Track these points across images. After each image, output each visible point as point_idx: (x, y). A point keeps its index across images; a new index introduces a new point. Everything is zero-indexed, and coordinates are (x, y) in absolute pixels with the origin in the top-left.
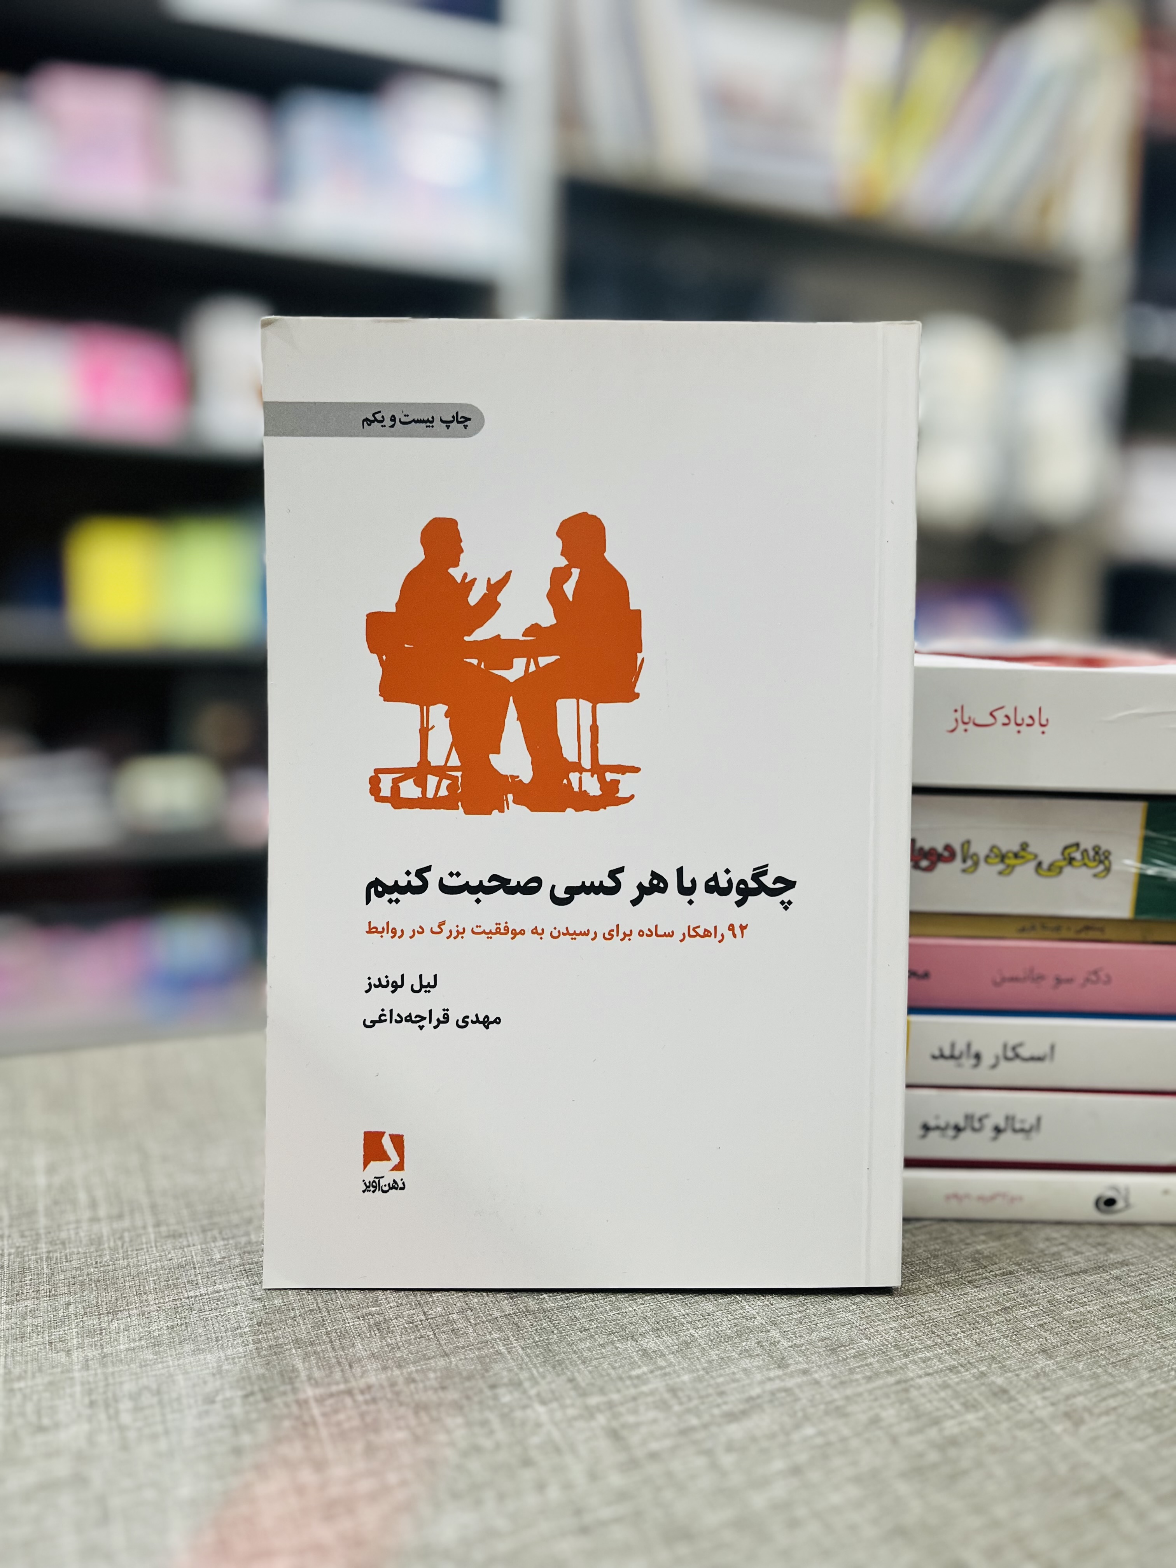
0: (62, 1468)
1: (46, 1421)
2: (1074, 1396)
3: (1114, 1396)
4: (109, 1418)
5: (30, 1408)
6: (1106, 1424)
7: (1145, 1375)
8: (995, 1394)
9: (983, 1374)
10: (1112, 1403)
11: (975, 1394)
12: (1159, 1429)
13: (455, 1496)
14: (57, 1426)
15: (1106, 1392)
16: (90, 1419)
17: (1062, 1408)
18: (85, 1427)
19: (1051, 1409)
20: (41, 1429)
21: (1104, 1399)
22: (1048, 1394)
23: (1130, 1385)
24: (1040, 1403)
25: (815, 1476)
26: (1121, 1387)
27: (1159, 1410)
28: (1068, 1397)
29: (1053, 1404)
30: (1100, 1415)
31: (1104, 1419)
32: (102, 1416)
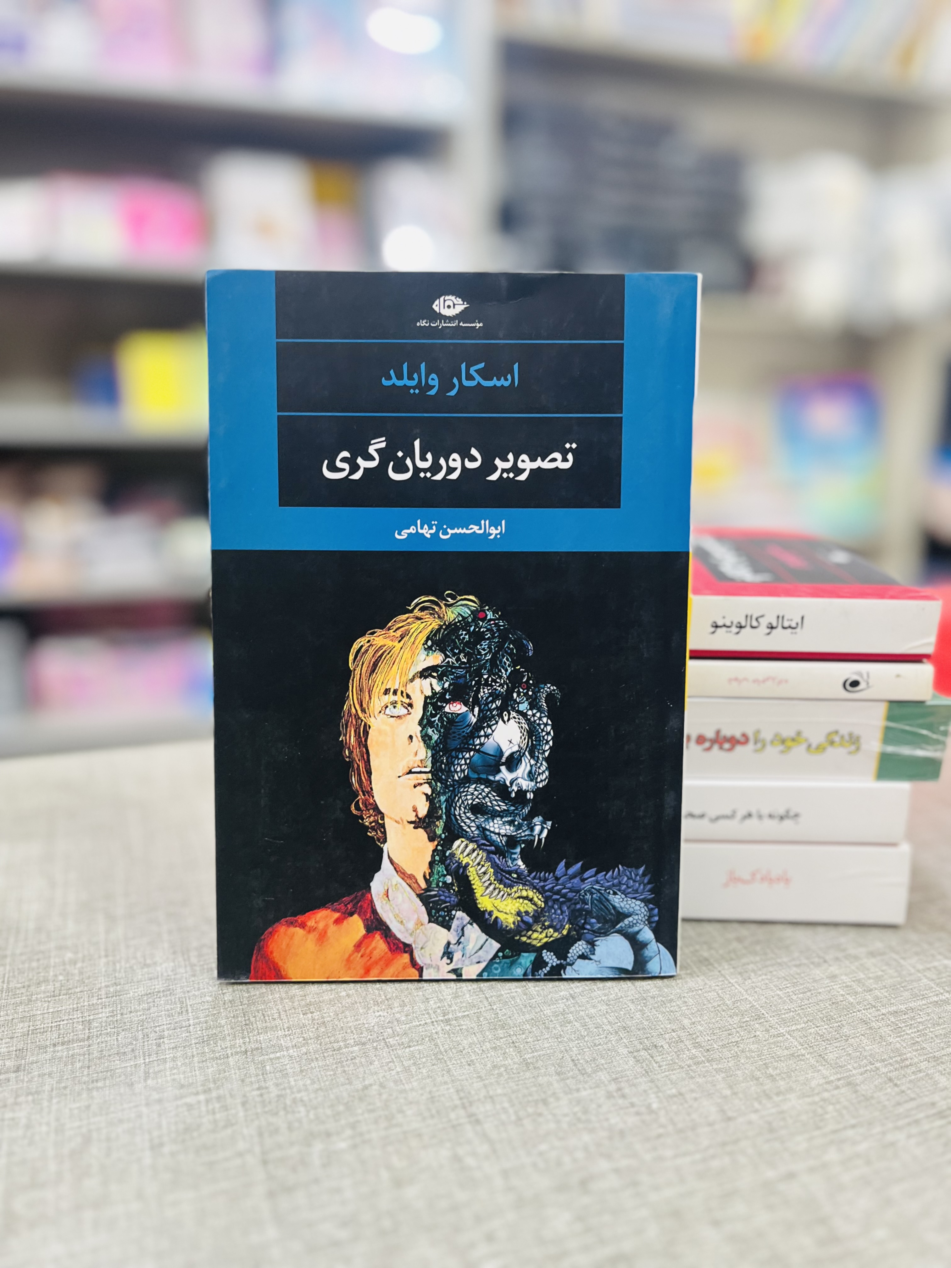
0: (159, 986)
1: (148, 961)
2: (748, 964)
3: (772, 965)
4: (185, 960)
5: (139, 954)
6: (763, 980)
7: (796, 954)
8: (700, 962)
9: (697, 951)
10: (771, 969)
11: (689, 961)
12: (794, 984)
13: (377, 1003)
14: (155, 964)
15: (768, 963)
16: (174, 961)
17: (739, 970)
18: (172, 964)
19: (732, 970)
20: (146, 965)
21: (766, 966)
22: (733, 962)
23: (785, 960)
24: (726, 967)
25: (584, 1000)
26: (779, 961)
27: (798, 974)
28: (744, 965)
29: (734, 968)
30: (760, 976)
31: (764, 977)
32: (181, 959)
